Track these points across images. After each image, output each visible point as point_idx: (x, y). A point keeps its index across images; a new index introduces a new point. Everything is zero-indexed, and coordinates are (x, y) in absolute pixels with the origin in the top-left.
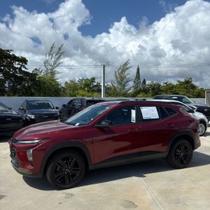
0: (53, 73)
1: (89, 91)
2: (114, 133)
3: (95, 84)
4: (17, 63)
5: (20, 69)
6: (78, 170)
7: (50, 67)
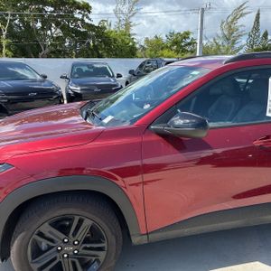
0: (128, 25)
1: (177, 51)
2: (208, 147)
3: (188, 41)
4: (78, 11)
5: (82, 20)
6: (101, 249)
7: (123, 17)
